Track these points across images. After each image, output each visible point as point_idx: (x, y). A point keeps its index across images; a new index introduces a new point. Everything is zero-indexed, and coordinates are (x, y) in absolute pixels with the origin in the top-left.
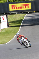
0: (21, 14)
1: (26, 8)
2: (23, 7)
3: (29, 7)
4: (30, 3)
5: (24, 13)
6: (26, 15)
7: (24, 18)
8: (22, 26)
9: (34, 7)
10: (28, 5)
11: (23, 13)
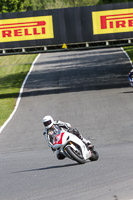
0: (19, 56)
1: (35, 33)
2: (26, 31)
3: (47, 31)
4: (50, 17)
5: (29, 51)
6: (39, 57)
7: (32, 69)
8: (24, 95)
10: (44, 23)
11: (26, 50)
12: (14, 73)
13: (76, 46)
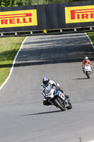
0: (13, 38)
2: (18, 20)
3: (32, 20)
4: (36, 10)
5: (20, 34)
6: (26, 39)
7: (22, 47)
8: (16, 65)
9: (45, 20)
10: (30, 15)
11: (18, 33)
12: (9, 50)
13: (53, 31)
